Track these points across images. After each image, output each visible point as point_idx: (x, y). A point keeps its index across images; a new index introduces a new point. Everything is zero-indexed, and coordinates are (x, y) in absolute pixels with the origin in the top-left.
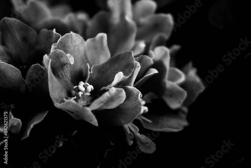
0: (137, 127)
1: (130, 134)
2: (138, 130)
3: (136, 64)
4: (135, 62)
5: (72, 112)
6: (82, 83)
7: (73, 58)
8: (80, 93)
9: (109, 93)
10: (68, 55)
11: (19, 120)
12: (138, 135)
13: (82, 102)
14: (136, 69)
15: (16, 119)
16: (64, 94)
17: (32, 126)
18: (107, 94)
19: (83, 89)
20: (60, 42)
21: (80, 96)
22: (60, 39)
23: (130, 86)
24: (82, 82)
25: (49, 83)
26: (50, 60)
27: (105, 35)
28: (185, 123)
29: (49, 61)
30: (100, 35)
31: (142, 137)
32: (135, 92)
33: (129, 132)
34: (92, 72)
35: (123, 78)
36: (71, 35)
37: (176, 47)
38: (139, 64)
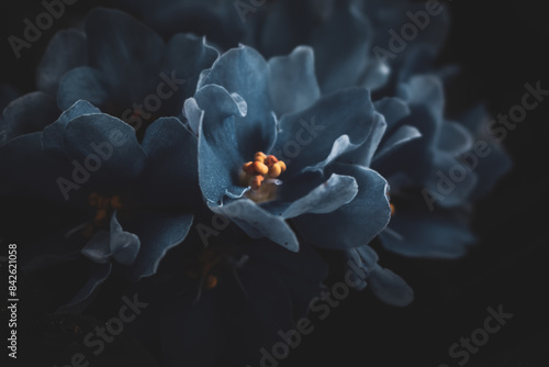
0: (374, 253)
1: (362, 268)
2: (377, 258)
3: (377, 117)
4: (375, 113)
5: (244, 221)
6: (262, 156)
7: (244, 103)
8: (260, 179)
9: (326, 186)
10: (234, 95)
11: (134, 235)
12: (378, 268)
13: (260, 196)
14: (377, 129)
15: (128, 233)
16: (224, 180)
17: (164, 253)
18: (321, 188)
19: (265, 169)
20: (218, 67)
21: (259, 183)
22: (217, 60)
23: (364, 165)
24: (261, 153)
25: (199, 161)
26: (203, 112)
27: (310, 51)
28: (467, 237)
29: (200, 114)
30: (299, 49)
31: (387, 274)
32: (376, 180)
33: (360, 264)
34: (281, 131)
35: (349, 147)
36: (241, 52)
37: (451, 70)
38: (382, 118)
